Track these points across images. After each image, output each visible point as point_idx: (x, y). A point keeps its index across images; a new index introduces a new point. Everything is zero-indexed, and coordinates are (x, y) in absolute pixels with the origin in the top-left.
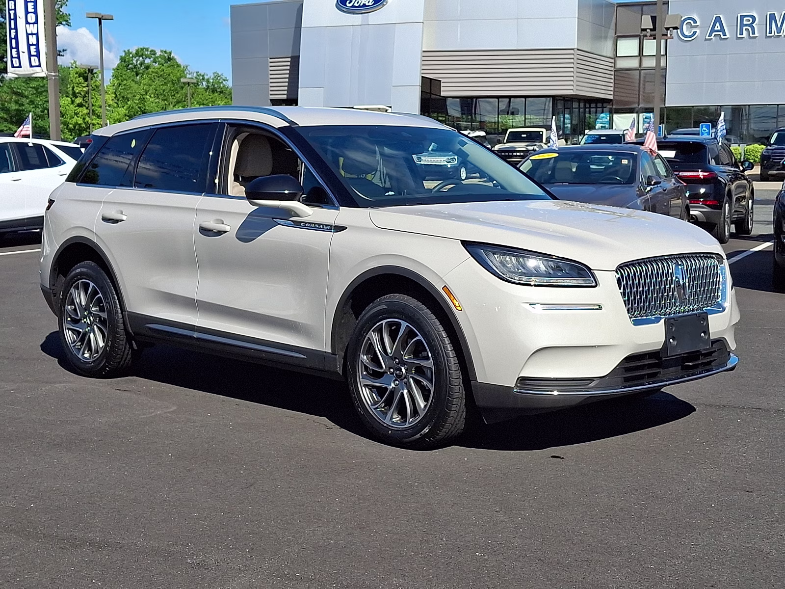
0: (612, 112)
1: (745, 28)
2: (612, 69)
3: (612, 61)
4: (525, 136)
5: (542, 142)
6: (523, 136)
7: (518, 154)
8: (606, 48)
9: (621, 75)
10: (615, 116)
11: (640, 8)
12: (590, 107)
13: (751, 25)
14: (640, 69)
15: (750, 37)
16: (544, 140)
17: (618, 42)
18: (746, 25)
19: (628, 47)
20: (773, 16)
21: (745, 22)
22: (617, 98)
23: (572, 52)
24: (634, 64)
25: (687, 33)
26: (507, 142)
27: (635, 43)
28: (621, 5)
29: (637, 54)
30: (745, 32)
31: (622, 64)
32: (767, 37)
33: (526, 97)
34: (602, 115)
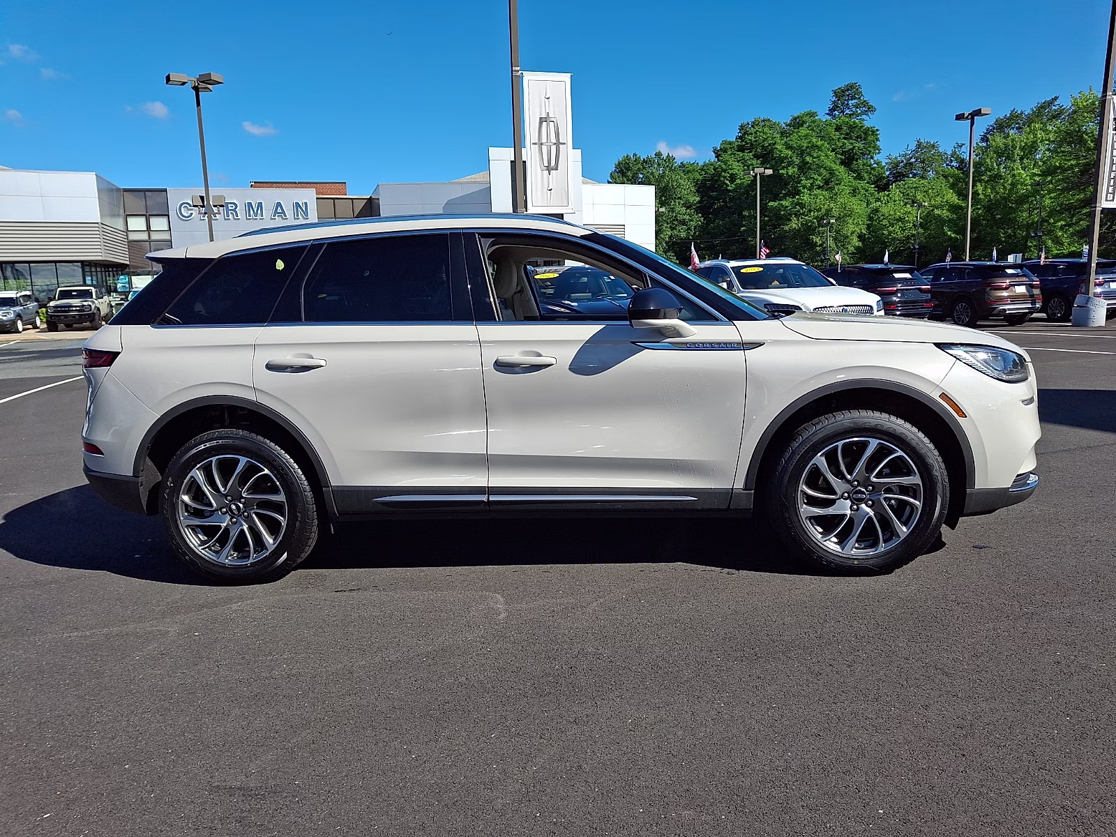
0: (130, 274)
1: (230, 212)
2: (126, 240)
3: (125, 234)
4: (75, 293)
5: (92, 298)
6: (73, 293)
7: (74, 309)
8: (119, 224)
9: (133, 246)
10: (133, 277)
11: (143, 193)
12: (109, 271)
13: (234, 210)
14: (149, 241)
15: (225, 219)
16: (94, 297)
17: (128, 219)
18: (231, 210)
19: (137, 224)
20: (250, 204)
21: (230, 208)
22: (132, 263)
23: (97, 225)
24: (144, 236)
25: (185, 214)
26: (59, 299)
27: (142, 220)
28: (126, 190)
29: (145, 229)
30: (230, 215)
31: (132, 237)
32: (247, 219)
33: (56, 262)
34: (122, 277)
